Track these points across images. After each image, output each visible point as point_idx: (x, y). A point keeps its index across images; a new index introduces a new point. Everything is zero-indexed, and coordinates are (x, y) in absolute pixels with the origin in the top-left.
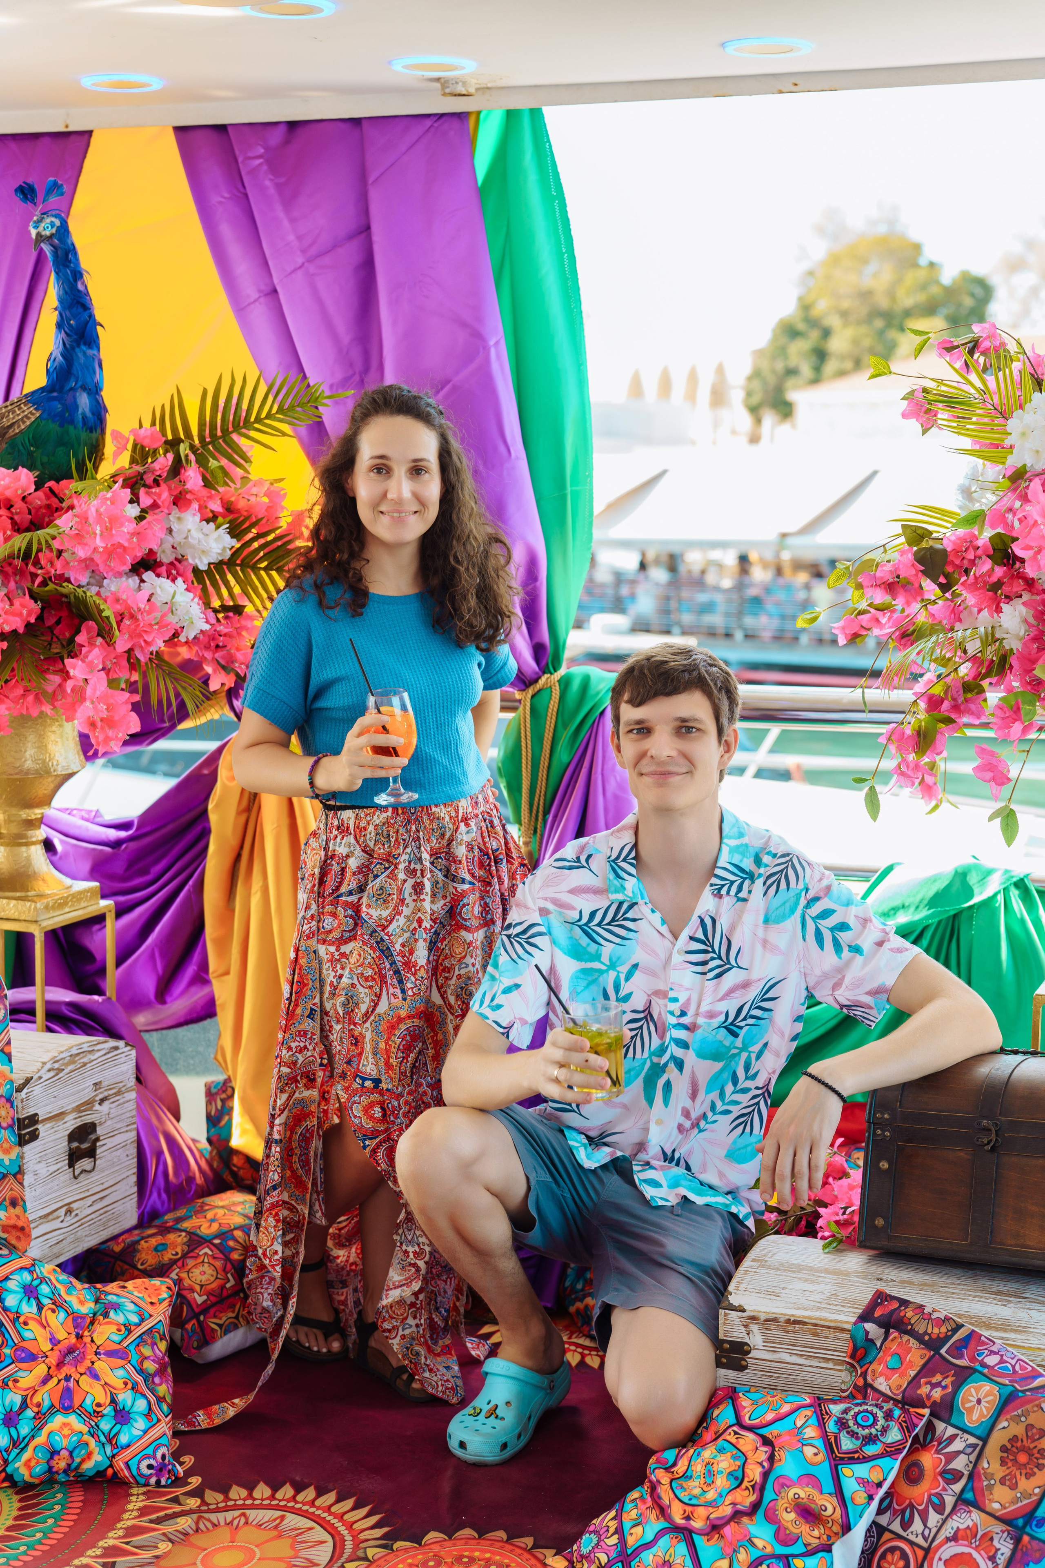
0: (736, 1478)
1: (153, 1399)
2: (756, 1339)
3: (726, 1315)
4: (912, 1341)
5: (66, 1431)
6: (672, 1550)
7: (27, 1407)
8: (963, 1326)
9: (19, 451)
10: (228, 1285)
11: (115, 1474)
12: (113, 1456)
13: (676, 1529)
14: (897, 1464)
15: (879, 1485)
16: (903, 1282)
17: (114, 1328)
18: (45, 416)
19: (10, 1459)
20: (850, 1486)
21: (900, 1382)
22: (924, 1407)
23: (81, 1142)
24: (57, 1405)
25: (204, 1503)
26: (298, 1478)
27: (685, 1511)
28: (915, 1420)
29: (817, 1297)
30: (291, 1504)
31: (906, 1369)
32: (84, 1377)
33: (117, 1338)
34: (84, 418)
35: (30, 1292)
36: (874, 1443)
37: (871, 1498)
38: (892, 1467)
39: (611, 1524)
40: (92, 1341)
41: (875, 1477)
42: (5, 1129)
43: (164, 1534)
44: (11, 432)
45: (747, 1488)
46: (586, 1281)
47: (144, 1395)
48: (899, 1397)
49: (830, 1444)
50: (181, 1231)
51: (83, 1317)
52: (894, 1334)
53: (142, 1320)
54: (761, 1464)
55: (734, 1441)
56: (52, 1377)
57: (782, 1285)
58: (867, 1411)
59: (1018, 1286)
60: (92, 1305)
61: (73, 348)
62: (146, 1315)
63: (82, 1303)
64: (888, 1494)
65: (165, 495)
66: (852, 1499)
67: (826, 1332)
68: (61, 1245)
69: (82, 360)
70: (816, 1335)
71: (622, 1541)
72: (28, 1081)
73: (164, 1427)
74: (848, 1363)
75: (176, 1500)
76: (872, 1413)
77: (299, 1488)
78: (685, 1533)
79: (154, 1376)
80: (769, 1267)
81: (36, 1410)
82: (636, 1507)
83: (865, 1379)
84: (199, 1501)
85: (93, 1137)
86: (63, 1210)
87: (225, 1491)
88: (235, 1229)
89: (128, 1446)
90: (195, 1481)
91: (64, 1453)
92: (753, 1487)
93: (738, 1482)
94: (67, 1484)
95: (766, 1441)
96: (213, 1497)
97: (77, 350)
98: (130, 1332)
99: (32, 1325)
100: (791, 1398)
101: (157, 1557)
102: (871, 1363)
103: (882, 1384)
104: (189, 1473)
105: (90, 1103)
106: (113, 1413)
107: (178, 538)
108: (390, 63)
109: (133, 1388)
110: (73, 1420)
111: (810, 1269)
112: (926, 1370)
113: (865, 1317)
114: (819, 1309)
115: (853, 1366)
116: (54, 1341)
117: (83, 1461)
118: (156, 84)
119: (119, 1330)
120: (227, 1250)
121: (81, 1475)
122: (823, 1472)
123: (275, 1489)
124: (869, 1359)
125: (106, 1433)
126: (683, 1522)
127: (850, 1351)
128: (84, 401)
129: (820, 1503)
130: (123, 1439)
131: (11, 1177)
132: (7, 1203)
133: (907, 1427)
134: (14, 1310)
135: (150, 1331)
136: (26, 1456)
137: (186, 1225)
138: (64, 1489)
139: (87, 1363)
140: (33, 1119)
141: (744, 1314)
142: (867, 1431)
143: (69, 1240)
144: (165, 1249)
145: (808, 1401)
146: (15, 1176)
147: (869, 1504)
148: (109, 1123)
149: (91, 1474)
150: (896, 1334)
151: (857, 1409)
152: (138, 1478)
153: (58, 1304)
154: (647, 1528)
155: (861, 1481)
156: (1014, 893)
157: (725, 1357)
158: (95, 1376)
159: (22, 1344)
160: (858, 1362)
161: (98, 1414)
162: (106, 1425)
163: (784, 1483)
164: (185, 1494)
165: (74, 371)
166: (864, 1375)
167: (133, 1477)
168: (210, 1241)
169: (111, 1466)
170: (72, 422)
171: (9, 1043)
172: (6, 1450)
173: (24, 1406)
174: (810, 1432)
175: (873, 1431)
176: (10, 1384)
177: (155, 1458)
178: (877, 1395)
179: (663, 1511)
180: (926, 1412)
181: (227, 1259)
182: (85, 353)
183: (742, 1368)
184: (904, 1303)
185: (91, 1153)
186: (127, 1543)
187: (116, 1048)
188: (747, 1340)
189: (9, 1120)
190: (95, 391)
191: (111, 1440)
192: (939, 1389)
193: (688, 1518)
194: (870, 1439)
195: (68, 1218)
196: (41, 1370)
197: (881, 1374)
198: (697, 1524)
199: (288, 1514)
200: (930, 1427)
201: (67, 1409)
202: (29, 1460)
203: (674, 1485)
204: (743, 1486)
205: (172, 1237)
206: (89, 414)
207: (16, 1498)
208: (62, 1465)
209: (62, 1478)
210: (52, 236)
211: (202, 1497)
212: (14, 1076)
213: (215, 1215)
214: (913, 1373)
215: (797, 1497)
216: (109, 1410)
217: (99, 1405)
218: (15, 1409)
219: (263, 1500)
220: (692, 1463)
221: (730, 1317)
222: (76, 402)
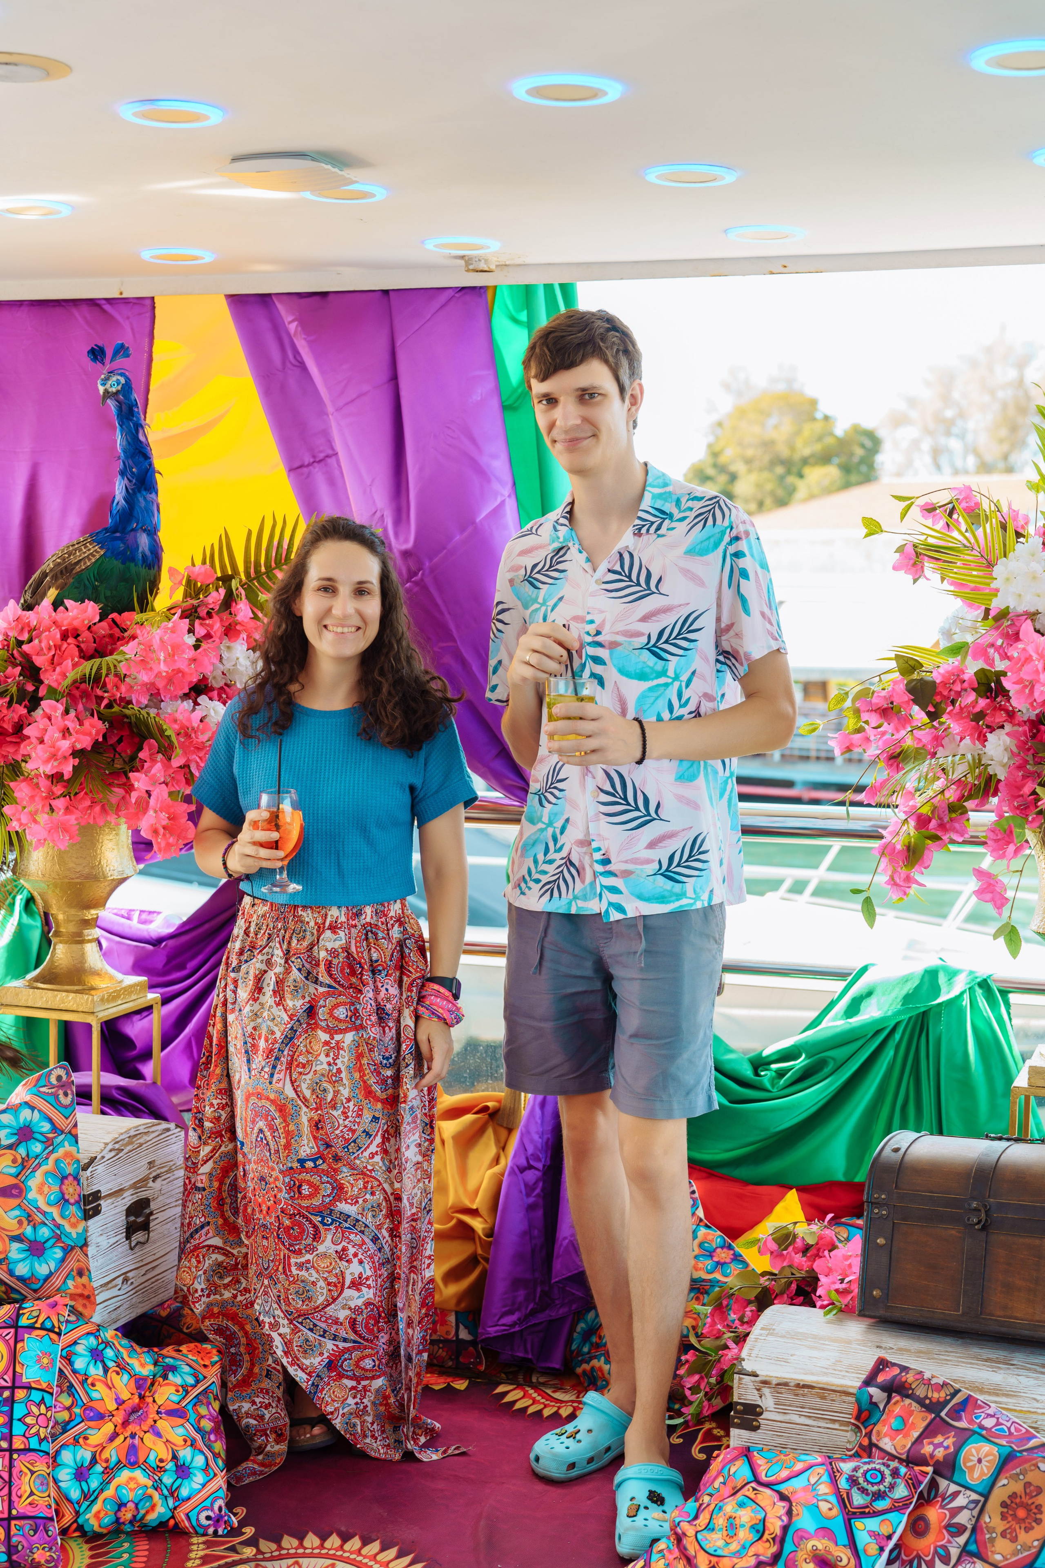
0: (758, 1531)
1: (210, 1455)
2: (768, 1401)
3: (740, 1379)
4: (914, 1404)
5: (132, 1485)
7: (96, 1462)
8: (959, 1391)
9: (85, 585)
11: (176, 1524)
12: (175, 1508)
14: (905, 1518)
15: (889, 1537)
16: (900, 1349)
17: (172, 1389)
18: (109, 554)
19: (82, 1510)
20: (863, 1539)
21: (904, 1442)
22: (928, 1465)
23: (137, 1217)
24: (124, 1460)
25: (259, 1552)
26: (343, 1529)
27: (711, 1562)
28: (920, 1477)
29: (824, 1363)
30: (339, 1553)
31: (909, 1431)
32: (148, 1434)
33: (176, 1398)
34: (144, 556)
35: (96, 1355)
36: (883, 1498)
37: (882, 1549)
38: (899, 1522)
40: (154, 1401)
41: (885, 1530)
42: (72, 1204)
44: (78, 569)
45: (768, 1541)
46: (592, 1344)
47: (201, 1451)
48: (904, 1457)
49: (843, 1500)
51: (145, 1379)
52: (896, 1398)
53: (198, 1382)
54: (780, 1518)
55: (753, 1496)
56: (118, 1435)
57: (791, 1352)
58: (875, 1469)
59: (1005, 1353)
60: (152, 1367)
61: (135, 494)
62: (201, 1377)
63: (143, 1365)
64: (897, 1546)
65: (217, 626)
66: (865, 1551)
67: (833, 1396)
68: (119, 1311)
69: (143, 504)
70: (823, 1398)
72: (93, 1160)
73: (220, 1481)
74: (853, 1424)
75: (233, 1549)
76: (879, 1471)
77: (345, 1538)
79: (210, 1433)
80: (776, 1335)
81: (105, 1465)
82: (663, 1557)
83: (870, 1439)
84: (255, 1550)
85: (147, 1211)
86: (121, 1279)
87: (278, 1541)
89: (189, 1499)
90: (249, 1531)
91: (131, 1506)
92: (774, 1539)
93: (759, 1535)
94: (132, 1534)
95: (783, 1497)
96: (267, 1546)
97: (139, 495)
98: (187, 1392)
99: (99, 1386)
100: (803, 1457)
102: (875, 1424)
103: (887, 1444)
104: (243, 1523)
105: (145, 1180)
106: (174, 1468)
107: (228, 665)
108: (423, 242)
109: (192, 1445)
110: (139, 1474)
111: (815, 1337)
112: (928, 1432)
113: (869, 1382)
114: (826, 1374)
115: (858, 1427)
116: (120, 1402)
117: (147, 1512)
118: (208, 257)
119: (177, 1391)
121: (146, 1526)
122: (838, 1526)
123: (323, 1538)
124: (873, 1421)
125: (169, 1486)
127: (855, 1413)
128: (143, 540)
129: (836, 1554)
130: (184, 1492)
131: (78, 1249)
132: (74, 1273)
133: (913, 1483)
134: (83, 1372)
135: (205, 1392)
136: (96, 1508)
138: (129, 1539)
139: (150, 1422)
140: (96, 1196)
141: (757, 1379)
142: (876, 1488)
143: (125, 1306)
145: (819, 1460)
146: (81, 1248)
147: (880, 1554)
148: (161, 1198)
149: (154, 1524)
150: (898, 1398)
151: (866, 1467)
152: (198, 1529)
153: (122, 1367)
155: (872, 1534)
156: (979, 992)
157: (739, 1418)
158: (158, 1434)
159: (90, 1404)
160: (862, 1423)
161: (161, 1469)
162: (168, 1479)
163: (802, 1536)
164: (241, 1543)
165: (135, 514)
166: (869, 1435)
167: (193, 1527)
169: (173, 1517)
170: (133, 559)
171: (76, 1125)
172: (78, 1503)
173: (94, 1461)
174: (824, 1489)
175: (882, 1488)
176: (81, 1441)
177: (212, 1510)
178: (882, 1454)
179: (689, 1561)
180: (930, 1469)
182: (145, 498)
183: (756, 1428)
184: (905, 1369)
185: (145, 1227)
187: (168, 1130)
188: (759, 1403)
189: (76, 1197)
190: (152, 532)
191: (173, 1493)
192: (942, 1449)
194: (879, 1495)
195: (125, 1286)
196: (108, 1428)
197: (886, 1435)
199: (337, 1562)
200: (933, 1484)
201: (133, 1464)
202: (99, 1512)
203: (699, 1536)
204: (764, 1538)
206: (148, 553)
207: (86, 1547)
208: (129, 1516)
209: (128, 1528)
210: (118, 391)
211: (256, 1545)
212: (80, 1156)
214: (916, 1434)
215: (815, 1549)
216: (171, 1466)
217: (161, 1461)
218: (86, 1464)
219: (313, 1549)
220: (714, 1516)
221: (744, 1381)
222: (136, 542)
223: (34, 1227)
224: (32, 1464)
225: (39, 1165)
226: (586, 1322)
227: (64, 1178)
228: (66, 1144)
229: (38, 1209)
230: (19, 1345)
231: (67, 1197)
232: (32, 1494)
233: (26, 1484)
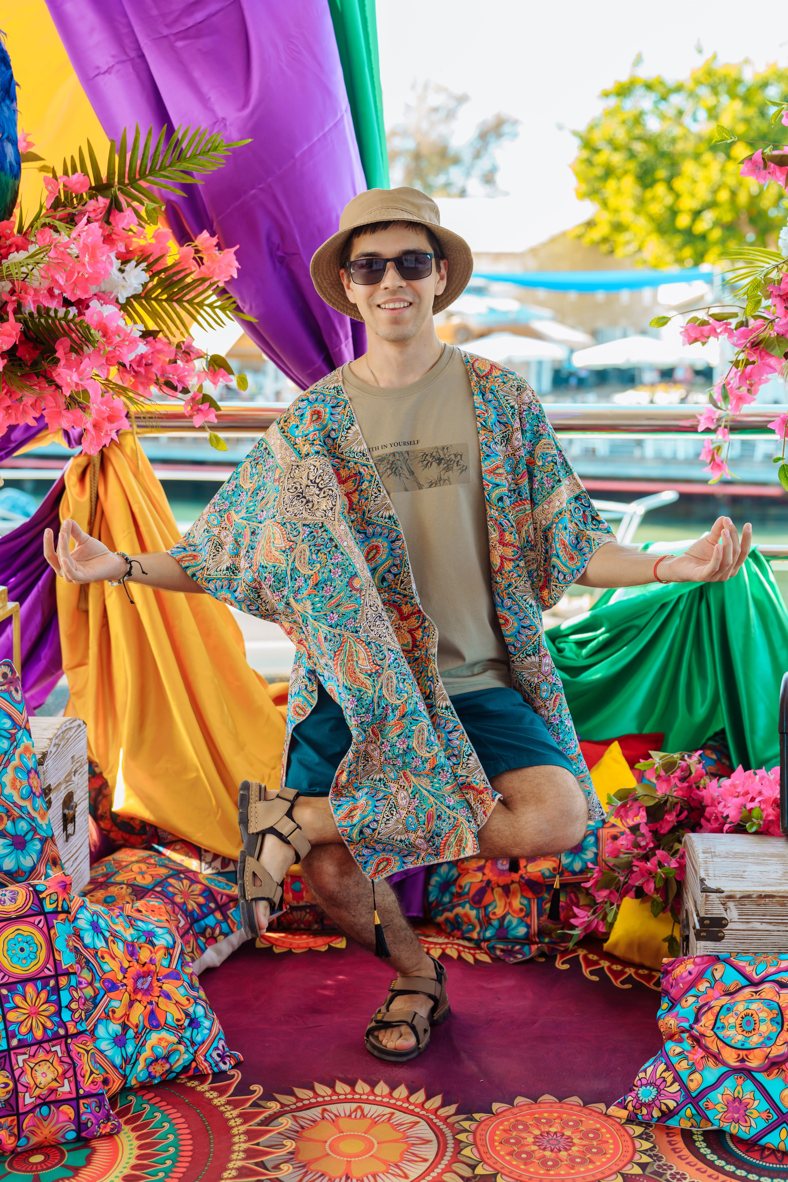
0: (777, 1023)
2: (732, 913)
3: (706, 897)
5: (162, 1043)
6: (739, 1088)
10: (181, 925)
13: (735, 1070)
23: (68, 809)
24: (148, 1025)
25: (283, 1105)
26: (342, 1076)
27: (739, 1055)
29: (774, 875)
30: (356, 1096)
34: (10, 165)
39: (665, 1075)
43: (279, 1133)
46: (452, 894)
50: (120, 884)
57: (742, 869)
69: (7, 113)
70: (783, 905)
71: (684, 1086)
72: (44, 755)
75: (259, 1105)
77: (350, 1083)
78: (746, 1072)
80: (719, 856)
82: (686, 1058)
84: (278, 1104)
85: (73, 804)
87: (291, 1093)
88: (167, 878)
90: (258, 1088)
93: (779, 1027)
96: (286, 1099)
97: (3, 104)
99: (107, 958)
101: (291, 1153)
105: (70, 775)
111: (753, 855)
114: (781, 884)
120: (170, 895)
123: (331, 1086)
126: (738, 1064)
128: (11, 149)
134: (92, 946)
137: (118, 879)
140: (48, 789)
141: (723, 895)
144: (115, 901)
146: (51, 838)
148: (78, 790)
154: (705, 1073)
157: (704, 931)
158: (167, 997)
164: (261, 1099)
165: (1, 123)
168: (152, 889)
170: (2, 169)
171: (28, 720)
179: (717, 1058)
181: (174, 903)
182: (9, 107)
183: (719, 939)
185: (73, 818)
186: (258, 1144)
187: (80, 725)
188: (725, 916)
189: (39, 790)
190: (16, 142)
193: (743, 1060)
198: (754, 1064)
199: (362, 1105)
201: (157, 1026)
203: (721, 1035)
205: (114, 890)
206: (12, 162)
211: (277, 1100)
212: (36, 752)
213: (140, 868)
219: (346, 1095)
220: (721, 1016)
221: (710, 898)
222: (4, 151)
223: (14, 821)
224: (84, 1044)
225: (9, 761)
226: (440, 876)
227: (29, 772)
228: (25, 740)
229: (15, 803)
230: (52, 932)
231: (34, 790)
232: (92, 1073)
233: (86, 1064)
